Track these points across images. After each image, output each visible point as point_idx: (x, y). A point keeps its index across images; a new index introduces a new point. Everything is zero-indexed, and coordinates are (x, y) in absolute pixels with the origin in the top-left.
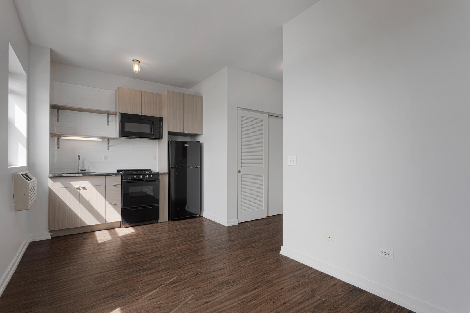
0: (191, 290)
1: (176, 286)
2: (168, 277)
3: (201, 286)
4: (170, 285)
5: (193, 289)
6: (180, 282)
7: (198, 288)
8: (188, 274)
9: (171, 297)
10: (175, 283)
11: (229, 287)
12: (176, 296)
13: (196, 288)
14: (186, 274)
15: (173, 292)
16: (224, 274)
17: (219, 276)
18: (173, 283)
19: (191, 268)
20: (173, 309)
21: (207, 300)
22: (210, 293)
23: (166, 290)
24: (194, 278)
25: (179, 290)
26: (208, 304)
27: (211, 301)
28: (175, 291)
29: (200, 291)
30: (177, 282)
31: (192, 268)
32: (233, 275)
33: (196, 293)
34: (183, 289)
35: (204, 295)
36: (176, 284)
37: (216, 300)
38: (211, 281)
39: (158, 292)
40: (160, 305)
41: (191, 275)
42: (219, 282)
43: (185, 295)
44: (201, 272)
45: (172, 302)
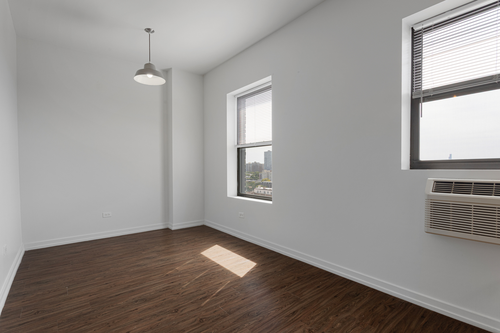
0: (186, 291)
1: (201, 295)
2: (213, 306)
3: (174, 295)
4: (208, 296)
5: (183, 293)
6: (197, 300)
7: (178, 294)
8: (189, 310)
9: (203, 286)
10: (203, 298)
11: (145, 296)
12: (199, 286)
13: (180, 294)
14: (192, 311)
15: (203, 289)
16: (140, 312)
17: (150, 309)
18: (205, 298)
19: (185, 320)
20: (199, 278)
21: (172, 284)
22: (166, 290)
23: (210, 291)
24: (182, 304)
25: (197, 291)
26: (171, 282)
27: (168, 284)
28: (201, 290)
29: (177, 291)
30: (201, 299)
31: (183, 321)
32: (131, 310)
33: (180, 289)
34: (193, 292)
35: (173, 287)
36: (201, 297)
37: (164, 284)
38: (161, 302)
39: (217, 289)
40: (211, 280)
41: (185, 309)
42: (153, 301)
43: (191, 287)
44: (171, 314)
45: (202, 282)
